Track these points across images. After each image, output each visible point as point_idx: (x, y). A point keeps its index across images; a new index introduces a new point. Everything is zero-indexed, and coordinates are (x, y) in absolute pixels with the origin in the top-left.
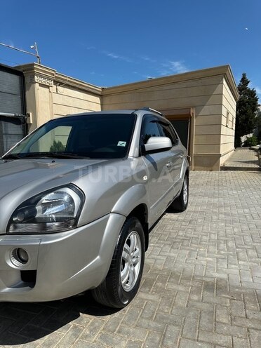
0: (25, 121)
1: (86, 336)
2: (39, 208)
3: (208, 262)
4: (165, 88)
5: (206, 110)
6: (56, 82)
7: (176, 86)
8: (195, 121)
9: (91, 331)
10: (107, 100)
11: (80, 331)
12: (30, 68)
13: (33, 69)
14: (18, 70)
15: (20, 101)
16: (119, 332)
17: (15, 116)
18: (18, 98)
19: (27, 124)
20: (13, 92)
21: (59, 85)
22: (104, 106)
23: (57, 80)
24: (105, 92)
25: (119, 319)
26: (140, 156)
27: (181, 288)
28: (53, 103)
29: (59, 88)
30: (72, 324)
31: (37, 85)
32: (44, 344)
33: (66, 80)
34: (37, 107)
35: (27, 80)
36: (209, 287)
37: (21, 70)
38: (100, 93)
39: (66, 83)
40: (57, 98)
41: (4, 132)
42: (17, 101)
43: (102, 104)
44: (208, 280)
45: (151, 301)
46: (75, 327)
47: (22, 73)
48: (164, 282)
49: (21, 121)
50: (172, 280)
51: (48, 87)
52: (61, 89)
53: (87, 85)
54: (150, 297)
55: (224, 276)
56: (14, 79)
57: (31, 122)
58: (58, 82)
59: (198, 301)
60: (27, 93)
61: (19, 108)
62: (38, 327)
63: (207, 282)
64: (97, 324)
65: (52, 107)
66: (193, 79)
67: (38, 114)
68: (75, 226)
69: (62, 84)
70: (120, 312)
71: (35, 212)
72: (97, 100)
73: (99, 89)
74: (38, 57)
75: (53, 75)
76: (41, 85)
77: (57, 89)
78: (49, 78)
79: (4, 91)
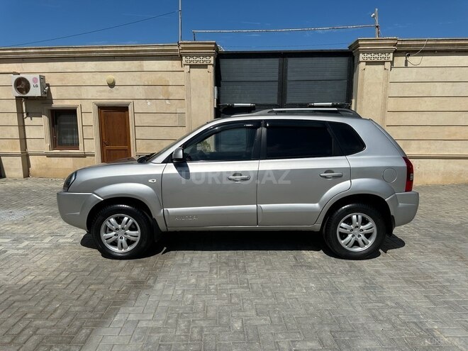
6: (400, 53)
13: (359, 46)
15: (344, 87)
17: (333, 104)
20: (337, 77)
21: (410, 55)
23: (406, 49)
26: (165, 162)
28: (388, 82)
29: (410, 58)
31: (363, 64)
33: (423, 45)
35: (356, 60)
39: (423, 49)
40: (404, 75)
42: (342, 86)
47: (351, 52)
51: (382, 63)
52: (414, 60)
58: (408, 52)
60: (355, 75)
65: (388, 87)
67: (359, 100)
69: (415, 51)
74: (377, 27)
75: (395, 45)
76: (368, 63)
77: (406, 61)
78: (384, 52)
79: (325, 79)
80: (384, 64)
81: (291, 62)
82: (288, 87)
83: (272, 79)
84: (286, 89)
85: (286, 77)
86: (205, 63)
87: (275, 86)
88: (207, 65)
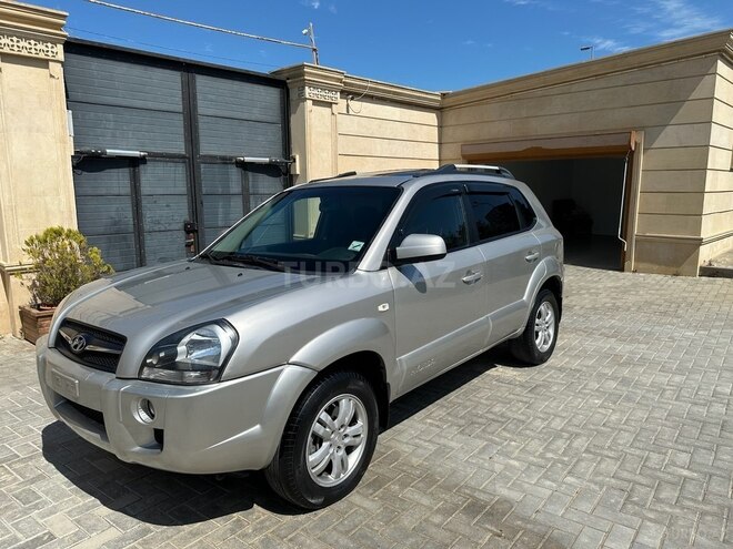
0: (288, 171)
1: (245, 535)
2: (181, 348)
3: (508, 467)
4: (575, 88)
5: (669, 136)
6: (345, 94)
7: (602, 83)
8: (642, 161)
9: (255, 530)
10: (451, 117)
11: (242, 526)
12: (298, 72)
13: (303, 74)
14: (277, 77)
15: (279, 135)
16: (291, 540)
17: (271, 161)
18: (277, 130)
19: (291, 176)
20: (269, 119)
21: (352, 99)
22: (445, 129)
23: (348, 88)
24: (448, 102)
25: (301, 523)
26: (383, 268)
27: (425, 501)
28: (337, 134)
29: (351, 103)
30: (236, 515)
31: (309, 103)
32: (190, 532)
33: (365, 87)
34: (308, 143)
35: (293, 95)
36: (474, 508)
37: (282, 77)
38: (437, 105)
39: (366, 92)
40: (346, 124)
41: (251, 191)
42: (275, 133)
43: (440, 127)
44: (482, 497)
45: (365, 509)
46: (238, 520)
47: (285, 82)
48: (404, 485)
49: (281, 170)
50: (421, 485)
51: (329, 105)
52: (355, 105)
53: (409, 92)
54: (367, 504)
55: (515, 495)
56: (271, 95)
57: (298, 172)
58: (349, 93)
59: (438, 526)
60: (293, 118)
61: (278, 148)
62: (194, 510)
63: (478, 500)
64: (268, 523)
65: (336, 141)
66: (642, 67)
67: (308, 157)
68: (218, 379)
69: (358, 94)
70: (308, 515)
71: (176, 355)
72: (432, 118)
73: (434, 97)
74: (315, 50)
75: (340, 81)
76: (316, 103)
77: (348, 105)
78: (331, 89)
79: (253, 118)
80: (331, 107)
81: (202, 81)
82: (200, 125)
83: (171, 108)
84: (197, 128)
85: (195, 106)
86: (42, 55)
87: (179, 122)
88: (47, 61)
